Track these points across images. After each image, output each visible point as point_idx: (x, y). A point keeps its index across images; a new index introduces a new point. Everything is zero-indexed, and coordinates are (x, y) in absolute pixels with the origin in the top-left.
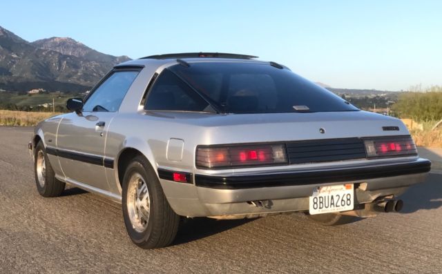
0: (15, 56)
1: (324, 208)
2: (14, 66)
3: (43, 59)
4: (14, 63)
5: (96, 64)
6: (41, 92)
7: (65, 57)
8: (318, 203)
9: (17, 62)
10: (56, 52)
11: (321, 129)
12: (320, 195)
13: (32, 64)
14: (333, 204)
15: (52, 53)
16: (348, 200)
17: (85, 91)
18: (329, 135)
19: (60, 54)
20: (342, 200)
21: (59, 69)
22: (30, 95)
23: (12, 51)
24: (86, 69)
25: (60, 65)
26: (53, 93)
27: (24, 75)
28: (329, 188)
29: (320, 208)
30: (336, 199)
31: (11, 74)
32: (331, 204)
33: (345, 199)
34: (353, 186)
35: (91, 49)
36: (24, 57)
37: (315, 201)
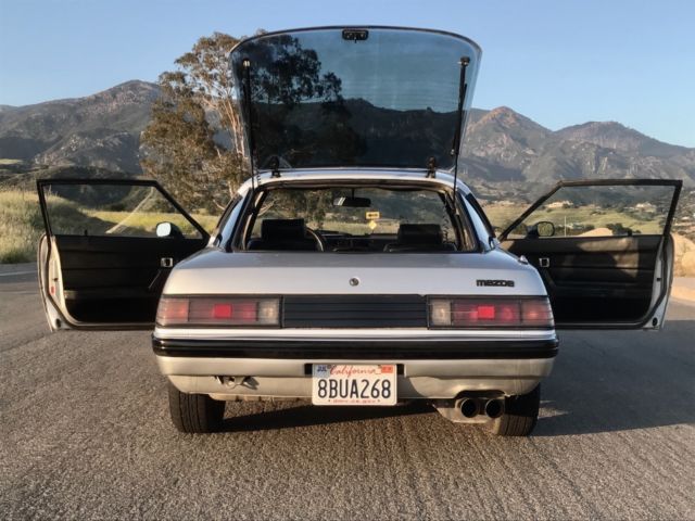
0: (530, 152)
1: (339, 397)
2: (529, 167)
3: (571, 155)
4: (529, 162)
5: (655, 160)
6: (566, 207)
7: (606, 151)
8: (328, 388)
9: (533, 160)
10: (592, 145)
11: (353, 280)
12: (332, 377)
13: (554, 164)
14: (356, 393)
15: (587, 146)
16: (384, 389)
17: (634, 205)
18: (366, 288)
19: (599, 147)
20: (374, 389)
21: (596, 171)
22: (550, 210)
23: (527, 145)
24: (639, 168)
25: (598, 165)
26: (584, 208)
27: (543, 181)
28: (348, 368)
29: (331, 396)
30: (361, 386)
31: (523, 179)
32: (352, 392)
33: (379, 387)
34: (395, 369)
35: (648, 137)
36: (544, 153)
37: (323, 385)
